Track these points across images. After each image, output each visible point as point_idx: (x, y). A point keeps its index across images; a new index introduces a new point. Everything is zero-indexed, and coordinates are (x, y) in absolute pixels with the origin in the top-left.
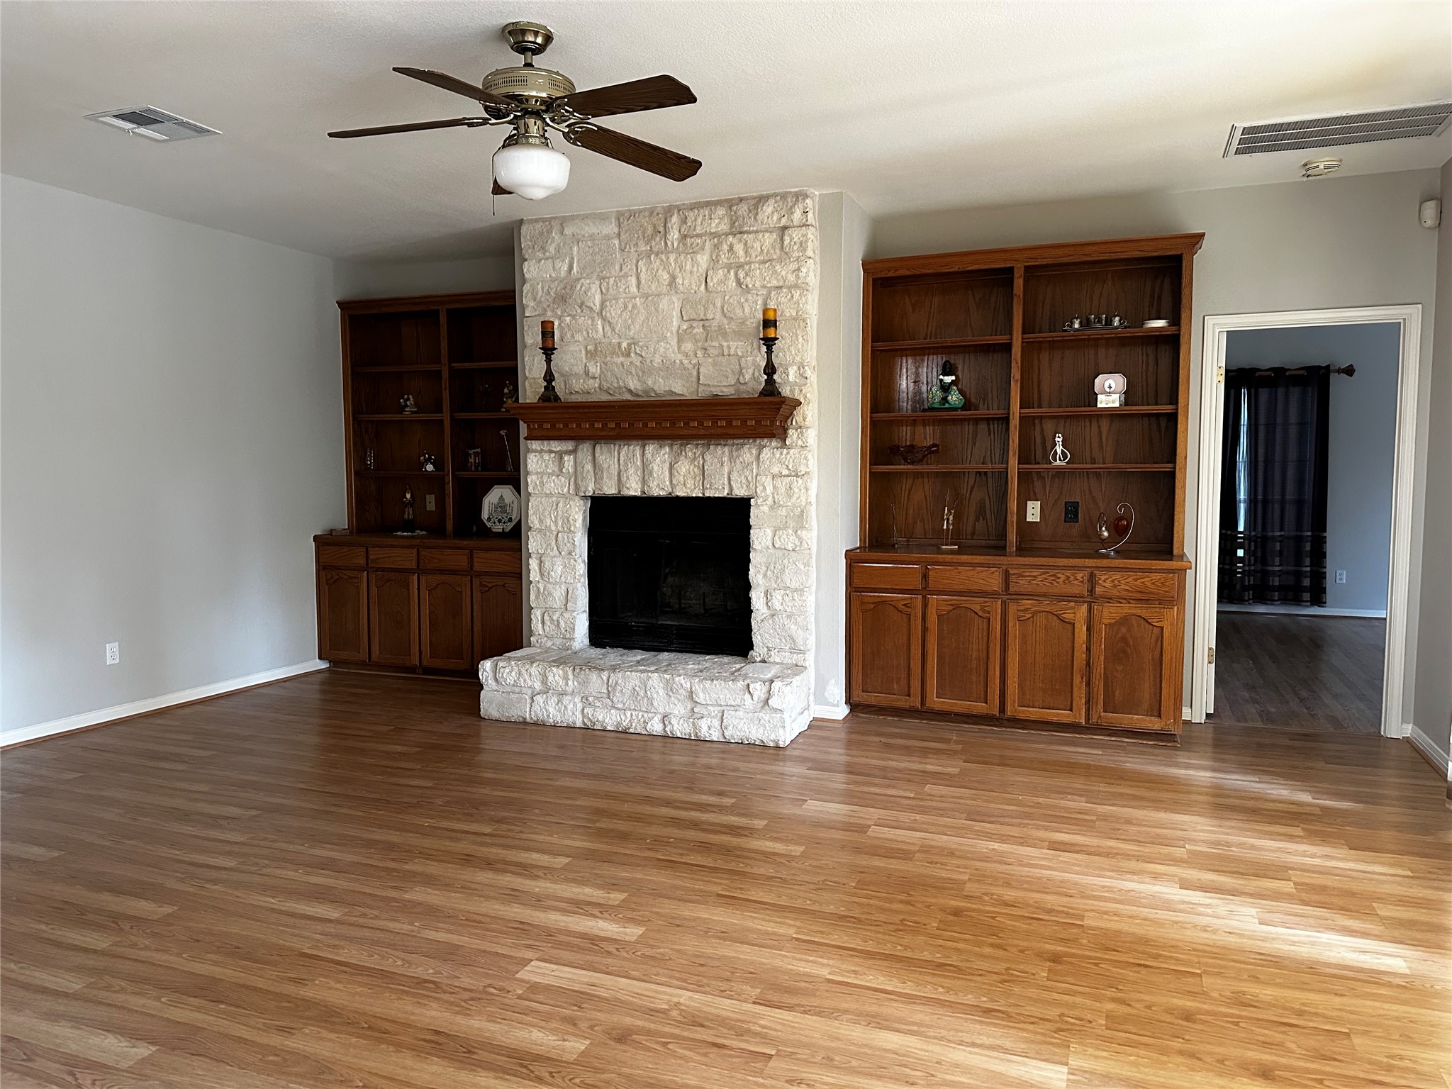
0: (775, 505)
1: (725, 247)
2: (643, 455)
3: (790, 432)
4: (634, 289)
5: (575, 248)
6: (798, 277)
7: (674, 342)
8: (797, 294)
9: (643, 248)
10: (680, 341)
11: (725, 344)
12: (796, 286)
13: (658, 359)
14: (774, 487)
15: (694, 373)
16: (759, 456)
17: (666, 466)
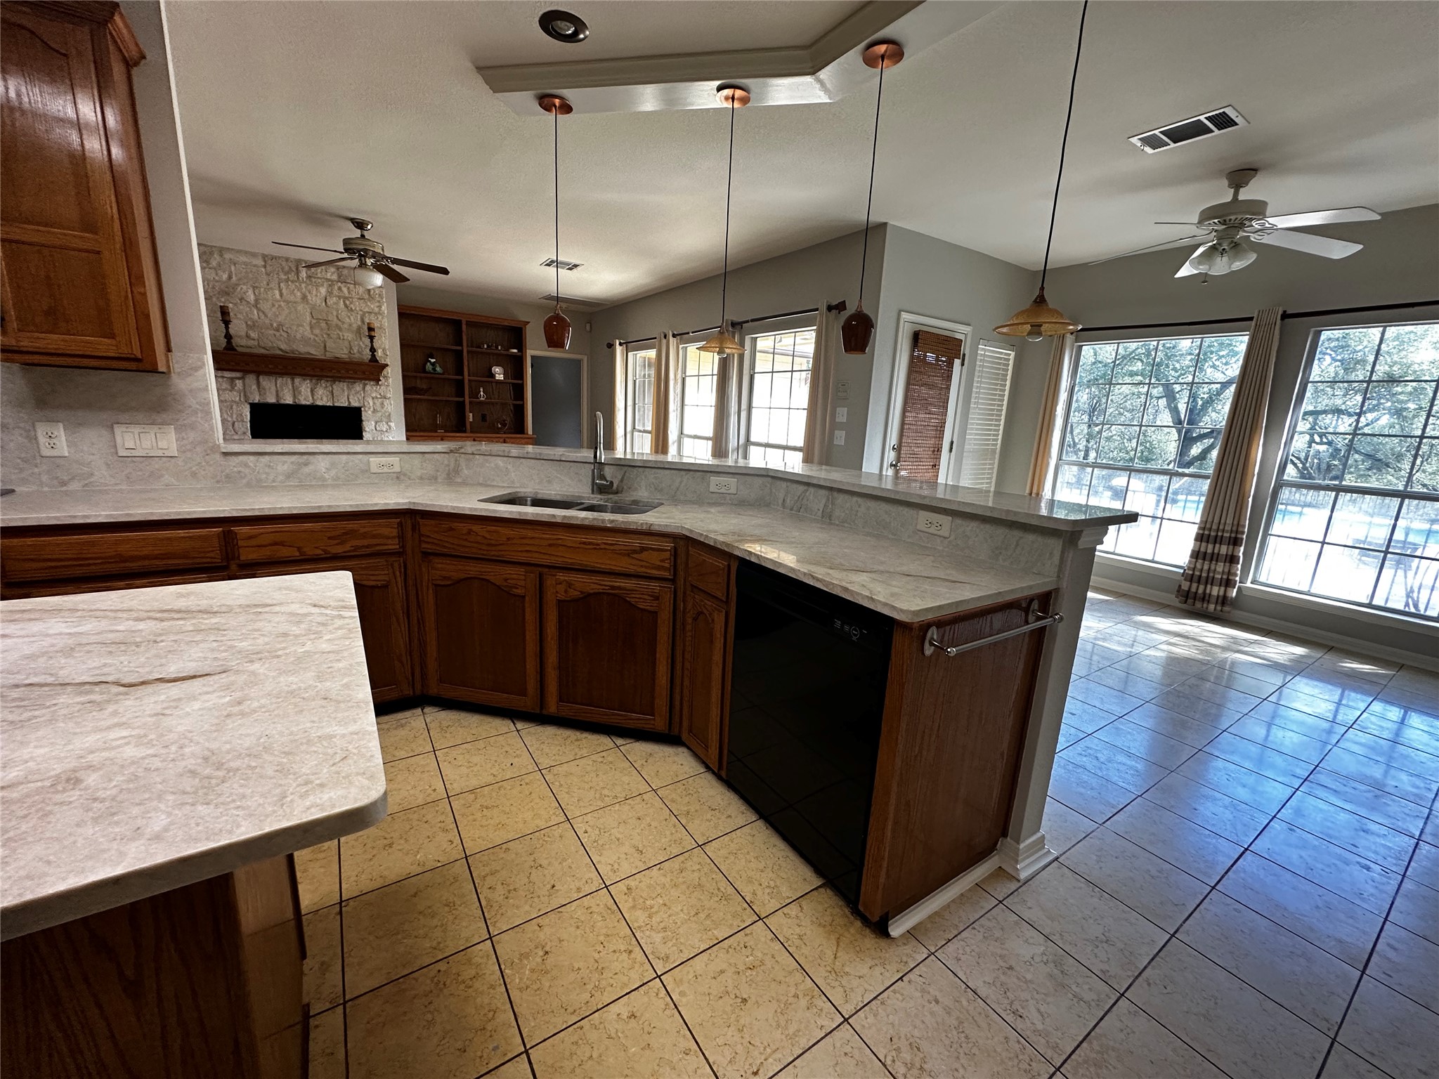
0: (375, 411)
1: (336, 287)
2: (293, 383)
3: (382, 379)
4: (278, 296)
6: (380, 310)
7: (308, 328)
8: (380, 317)
9: (283, 277)
10: (312, 328)
11: (340, 333)
12: (379, 313)
13: (298, 336)
14: (374, 403)
15: (323, 345)
16: (364, 389)
17: (309, 390)
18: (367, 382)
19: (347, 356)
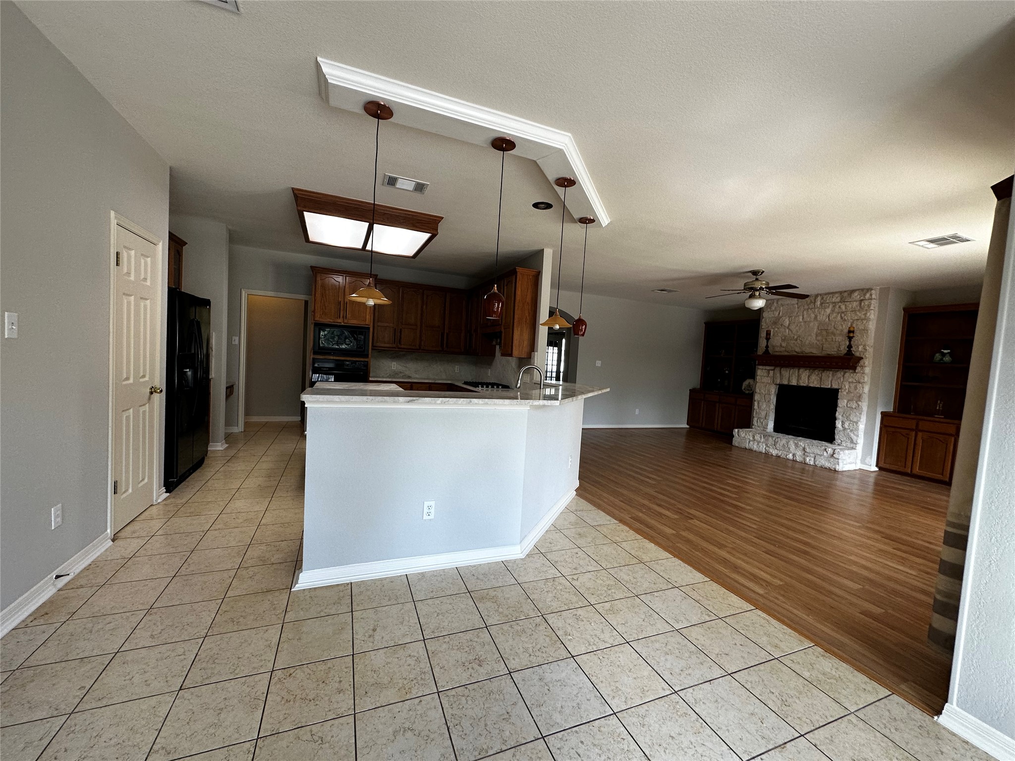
0: (849, 392)
1: (837, 306)
2: (799, 372)
3: (858, 368)
4: (801, 320)
5: (781, 308)
6: (865, 316)
7: (814, 337)
8: (865, 322)
9: (806, 307)
10: (817, 336)
11: (834, 338)
12: (865, 319)
13: (807, 342)
14: (850, 386)
15: (821, 346)
16: (843, 376)
17: (807, 377)
18: (847, 370)
19: (835, 353)
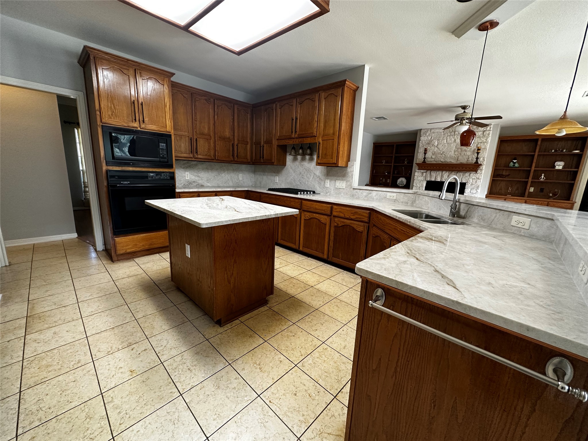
0: (472, 184)
2: (442, 173)
3: (479, 170)
4: (445, 142)
5: (433, 134)
6: (486, 140)
7: (453, 152)
8: (485, 144)
9: (449, 134)
10: (455, 152)
11: (466, 153)
12: (486, 142)
13: (449, 156)
14: (472, 181)
15: (457, 158)
16: (469, 175)
17: (447, 176)
18: (472, 172)
19: (466, 162)
